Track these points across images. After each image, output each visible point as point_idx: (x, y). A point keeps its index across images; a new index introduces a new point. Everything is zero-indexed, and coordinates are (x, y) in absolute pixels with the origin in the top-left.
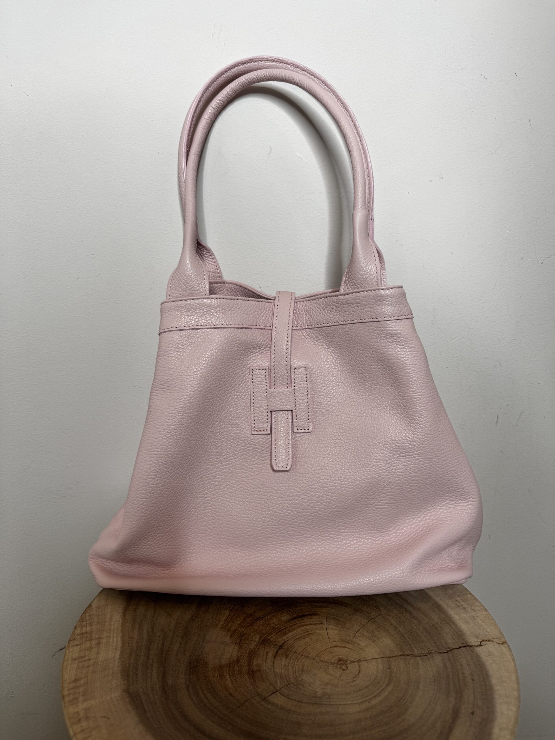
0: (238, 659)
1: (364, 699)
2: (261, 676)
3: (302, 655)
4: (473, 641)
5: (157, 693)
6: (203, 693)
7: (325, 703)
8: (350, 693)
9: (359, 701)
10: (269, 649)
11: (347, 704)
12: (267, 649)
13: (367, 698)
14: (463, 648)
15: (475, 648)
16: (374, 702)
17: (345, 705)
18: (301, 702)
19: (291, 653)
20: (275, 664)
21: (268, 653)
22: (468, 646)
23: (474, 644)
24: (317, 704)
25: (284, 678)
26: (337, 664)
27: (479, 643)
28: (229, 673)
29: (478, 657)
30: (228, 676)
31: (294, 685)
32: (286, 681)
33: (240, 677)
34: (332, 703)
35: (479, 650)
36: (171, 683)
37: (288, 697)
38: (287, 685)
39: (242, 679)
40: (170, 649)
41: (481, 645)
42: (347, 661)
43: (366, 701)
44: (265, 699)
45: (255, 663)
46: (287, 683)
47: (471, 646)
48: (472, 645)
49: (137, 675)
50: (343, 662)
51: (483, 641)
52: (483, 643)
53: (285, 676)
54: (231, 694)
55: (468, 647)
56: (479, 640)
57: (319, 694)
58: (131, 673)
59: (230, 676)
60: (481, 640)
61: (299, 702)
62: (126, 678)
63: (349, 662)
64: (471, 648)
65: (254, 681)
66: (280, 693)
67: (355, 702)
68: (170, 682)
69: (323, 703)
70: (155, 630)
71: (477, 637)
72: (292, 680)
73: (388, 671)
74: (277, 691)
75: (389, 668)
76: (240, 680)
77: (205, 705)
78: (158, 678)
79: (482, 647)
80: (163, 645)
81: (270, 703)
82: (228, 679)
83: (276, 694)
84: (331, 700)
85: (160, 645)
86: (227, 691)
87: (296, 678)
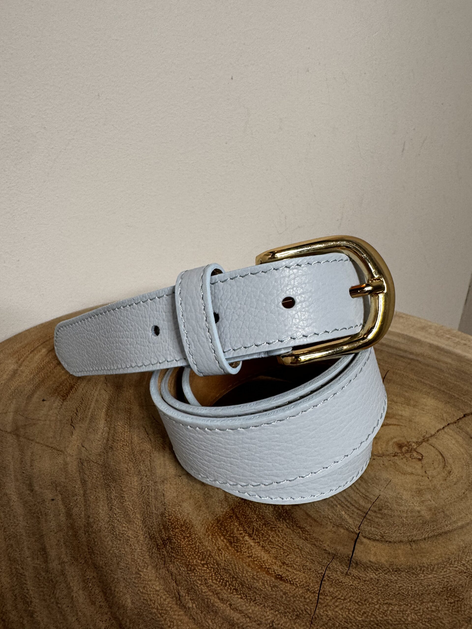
6: (222, 600)
7: (450, 527)
18: (413, 541)
24: (440, 535)
28: (245, 531)
30: (247, 538)
31: (375, 512)
32: (356, 510)
33: (272, 531)
34: (459, 524)
36: (133, 603)
37: (383, 540)
38: (365, 517)
39: (278, 536)
40: (91, 520)
42: (412, 445)
46: (361, 513)
50: (407, 448)
53: (347, 500)
54: (280, 578)
57: (427, 515)
59: (250, 536)
61: (409, 542)
65: (303, 530)
66: (364, 537)
68: (129, 601)
69: (446, 528)
70: (37, 488)
72: (363, 503)
74: (358, 535)
76: (277, 539)
78: (93, 603)
80: (69, 515)
81: (366, 567)
82: (253, 544)
83: (362, 543)
84: (454, 519)
85: (63, 518)
86: (268, 573)
87: (366, 498)
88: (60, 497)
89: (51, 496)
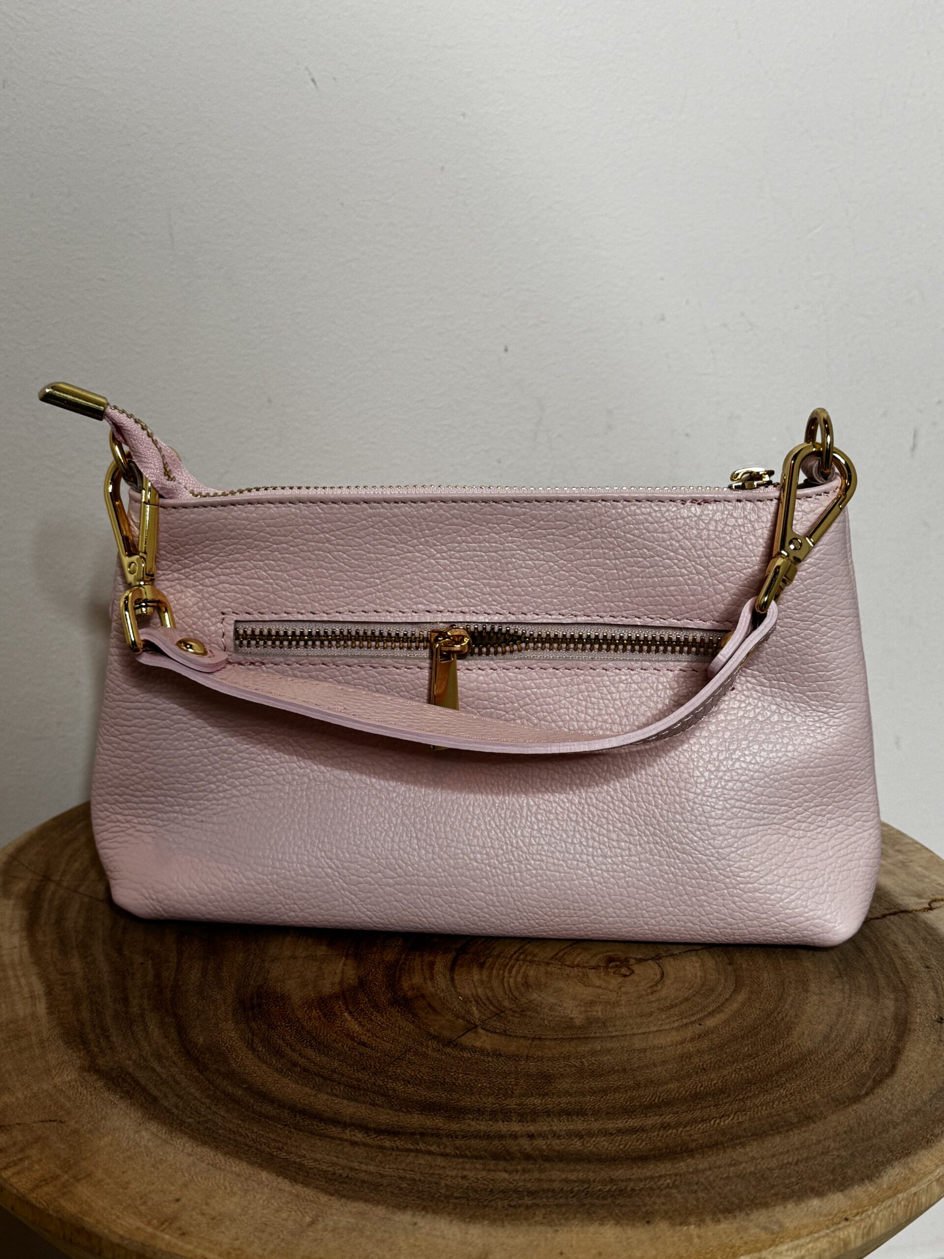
0: (362, 983)
1: (685, 1021)
2: (430, 1005)
3: (518, 960)
4: (912, 903)
5: (174, 1063)
6: (294, 1050)
7: (598, 1035)
8: (651, 1014)
9: (676, 1024)
10: (432, 958)
11: (649, 1033)
12: (427, 958)
13: (693, 1019)
14: (892, 917)
15: (920, 914)
16: (711, 1023)
17: (644, 1033)
18: (540, 1039)
19: (490, 960)
20: (456, 982)
21: (432, 965)
22: (902, 912)
23: (915, 907)
24: (578, 1038)
25: (487, 1003)
26: (606, 967)
27: (927, 906)
28: (347, 1009)
29: (930, 929)
30: (346, 1014)
31: (515, 1012)
32: (491, 1008)
33: (378, 1012)
34: (613, 1034)
35: (930, 917)
36: (204, 1041)
37: (504, 1033)
38: (498, 1015)
39: (383, 1017)
40: (180, 983)
41: (931, 909)
42: (628, 962)
43: (691, 1023)
44: (449, 1043)
45: (405, 985)
46: (495, 1010)
47: (911, 912)
48: (910, 909)
49: (108, 1037)
50: (618, 963)
51: (935, 900)
52: (934, 905)
53: (488, 998)
54: (364, 1044)
55: (902, 915)
56: (923, 901)
57: (578, 1022)
58: (91, 1036)
59: (350, 1013)
60: (929, 901)
61: (534, 1039)
62: (82, 1047)
63: (632, 961)
64: (911, 915)
65: (415, 1015)
66: (483, 1029)
67: (667, 1027)
68: (201, 1039)
69: (592, 1035)
70: (126, 952)
71: (919, 896)
72: (506, 1003)
73: (730, 968)
74: (476, 1026)
75: (730, 964)
76: (379, 1018)
77: (305, 1070)
78: (166, 1037)
79: (935, 912)
80: (158, 976)
81: (463, 1048)
82: (349, 1019)
83: (476, 1032)
84: (610, 1029)
85: (150, 978)
86: (353, 1039)
87: (514, 999)
88: (150, 962)
89: (141, 960)
